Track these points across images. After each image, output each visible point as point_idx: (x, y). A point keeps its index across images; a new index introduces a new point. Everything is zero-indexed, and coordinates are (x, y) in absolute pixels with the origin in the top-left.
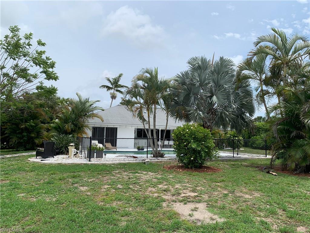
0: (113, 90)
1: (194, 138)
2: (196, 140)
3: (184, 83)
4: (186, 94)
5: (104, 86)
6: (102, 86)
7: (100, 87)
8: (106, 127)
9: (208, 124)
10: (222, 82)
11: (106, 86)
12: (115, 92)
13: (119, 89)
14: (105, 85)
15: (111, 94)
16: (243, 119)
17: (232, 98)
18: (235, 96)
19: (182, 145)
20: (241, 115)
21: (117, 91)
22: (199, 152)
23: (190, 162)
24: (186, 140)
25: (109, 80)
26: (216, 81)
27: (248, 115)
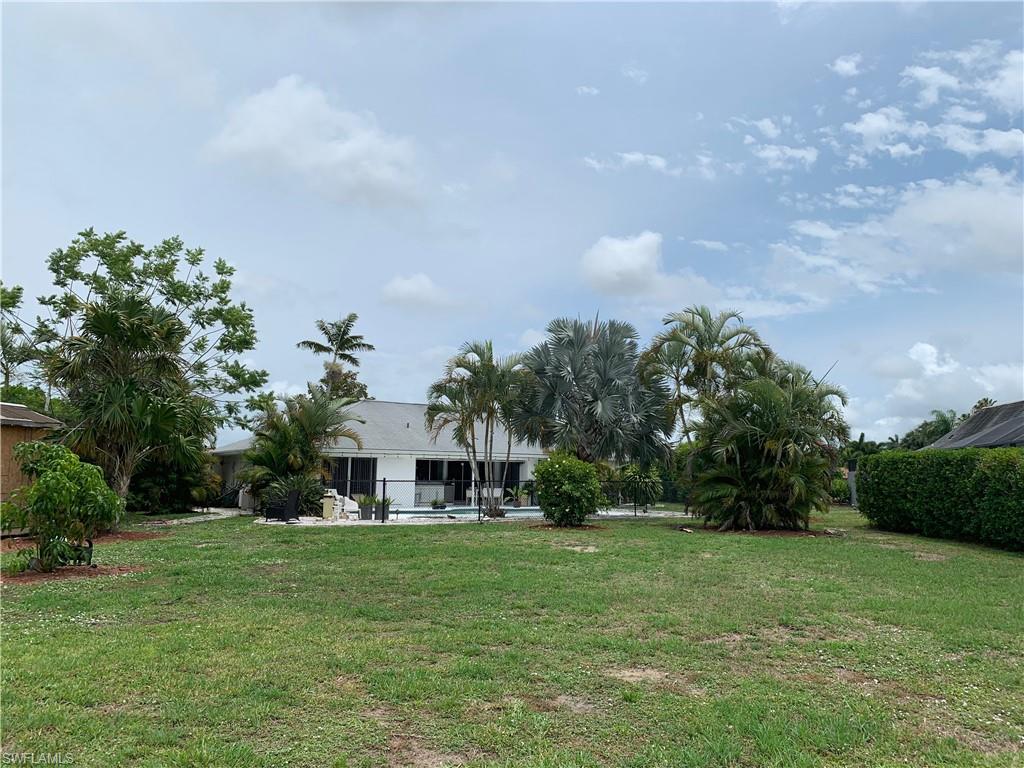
0: (332, 354)
1: (569, 479)
2: (572, 479)
3: (540, 372)
4: (546, 394)
5: (310, 344)
6: (304, 343)
7: (299, 345)
8: (353, 459)
9: (588, 451)
10: (612, 373)
11: (313, 343)
12: (339, 361)
13: (347, 352)
14: (313, 341)
15: (327, 365)
16: (651, 442)
17: (631, 401)
18: (637, 398)
19: (551, 490)
20: (646, 436)
21: (343, 357)
22: (578, 500)
23: (565, 515)
24: (557, 481)
25: (323, 328)
26: (602, 371)
27: (662, 436)
